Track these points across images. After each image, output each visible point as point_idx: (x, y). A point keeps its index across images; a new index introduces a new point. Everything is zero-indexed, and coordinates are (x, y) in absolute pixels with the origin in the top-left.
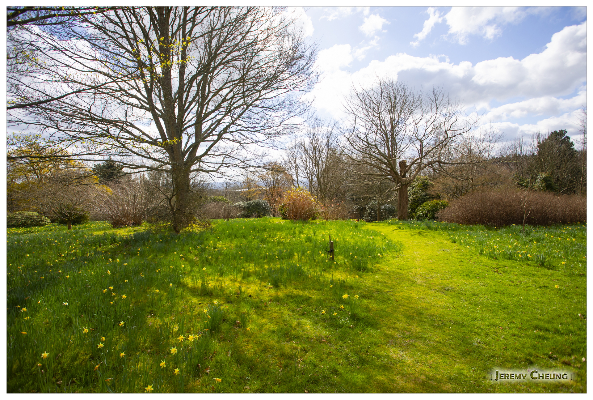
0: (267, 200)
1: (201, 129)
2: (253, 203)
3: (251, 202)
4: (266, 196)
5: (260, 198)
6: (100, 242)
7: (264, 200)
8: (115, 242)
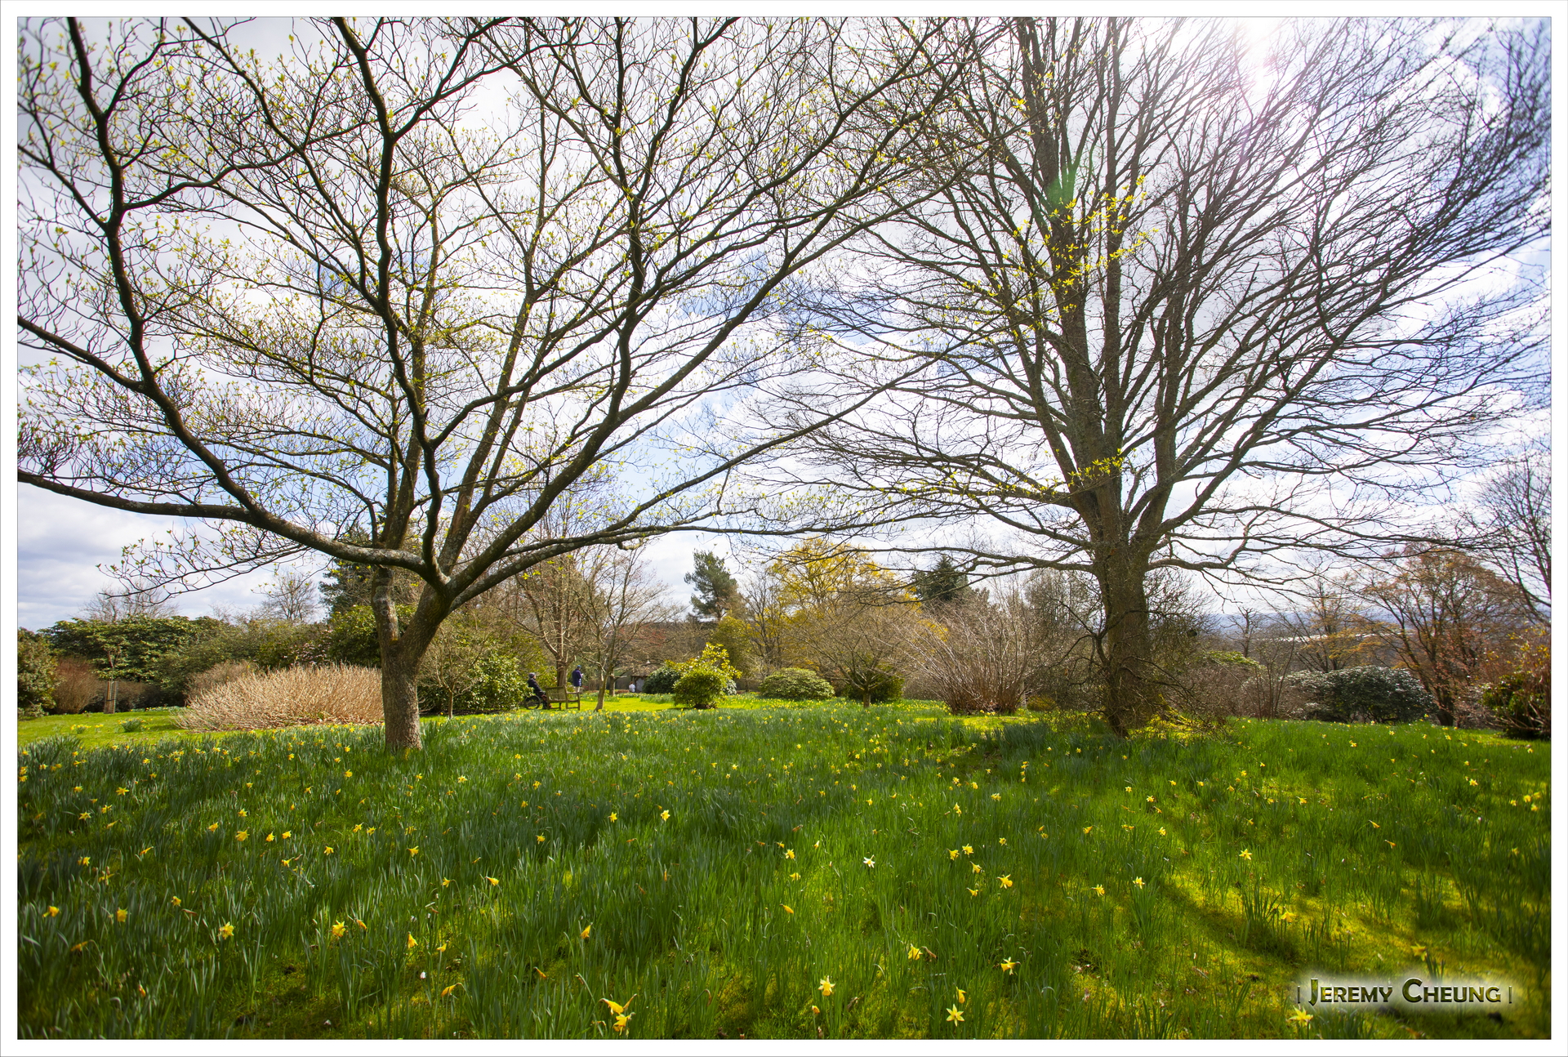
0: (1411, 670)
1: (1173, 448)
2: (1352, 676)
3: (1343, 672)
4: (1406, 656)
5: (1378, 662)
6: (928, 737)
7: (1396, 670)
8: (962, 743)
